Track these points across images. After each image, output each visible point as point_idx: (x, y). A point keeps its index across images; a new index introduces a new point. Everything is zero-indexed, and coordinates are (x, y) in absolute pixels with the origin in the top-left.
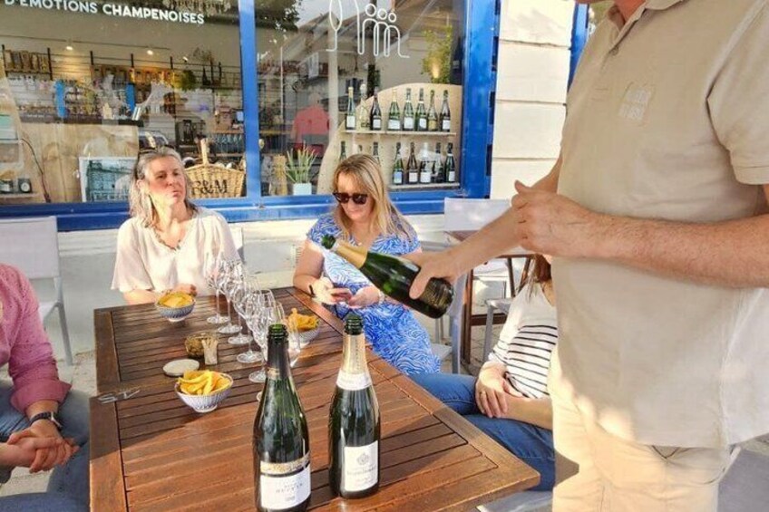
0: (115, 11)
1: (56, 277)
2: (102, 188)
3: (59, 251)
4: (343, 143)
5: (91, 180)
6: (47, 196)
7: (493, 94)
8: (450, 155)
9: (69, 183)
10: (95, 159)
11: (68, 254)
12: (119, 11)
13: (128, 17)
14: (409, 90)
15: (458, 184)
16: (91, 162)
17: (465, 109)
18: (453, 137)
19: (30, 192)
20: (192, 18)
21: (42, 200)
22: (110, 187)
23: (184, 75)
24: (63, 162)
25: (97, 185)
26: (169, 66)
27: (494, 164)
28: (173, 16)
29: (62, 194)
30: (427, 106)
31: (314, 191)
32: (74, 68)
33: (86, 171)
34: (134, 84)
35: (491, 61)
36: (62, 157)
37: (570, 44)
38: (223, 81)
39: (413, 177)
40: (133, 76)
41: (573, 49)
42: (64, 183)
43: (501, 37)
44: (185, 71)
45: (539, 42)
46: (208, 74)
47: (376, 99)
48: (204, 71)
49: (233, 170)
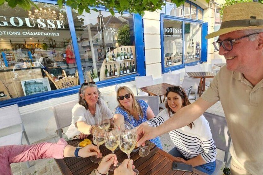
0: (27, 34)
1: (21, 123)
2: (31, 90)
3: (20, 114)
4: (106, 65)
5: (26, 88)
6: (11, 96)
7: (144, 48)
8: (134, 65)
9: (18, 90)
10: (26, 81)
11: (23, 114)
12: (29, 33)
13: (32, 35)
14: (122, 49)
15: (136, 72)
16: (25, 82)
17: (136, 52)
18: (134, 60)
19: (4, 96)
20: (55, 34)
21: (9, 98)
22: (34, 89)
23: (44, 44)
24: (15, 83)
25: (29, 89)
26: (38, 42)
27: (146, 66)
28: (49, 34)
29: (16, 94)
30: (127, 52)
31: (99, 80)
32: (4, 45)
33: (24, 85)
34: (27, 48)
35: (143, 39)
36: (14, 82)
37: (160, 33)
38: (56, 45)
39: (125, 72)
40: (26, 46)
41: (161, 34)
42: (16, 90)
43: (145, 33)
44: (43, 43)
45: (154, 33)
46: (51, 44)
47: (113, 52)
48: (50, 43)
49: (74, 78)
